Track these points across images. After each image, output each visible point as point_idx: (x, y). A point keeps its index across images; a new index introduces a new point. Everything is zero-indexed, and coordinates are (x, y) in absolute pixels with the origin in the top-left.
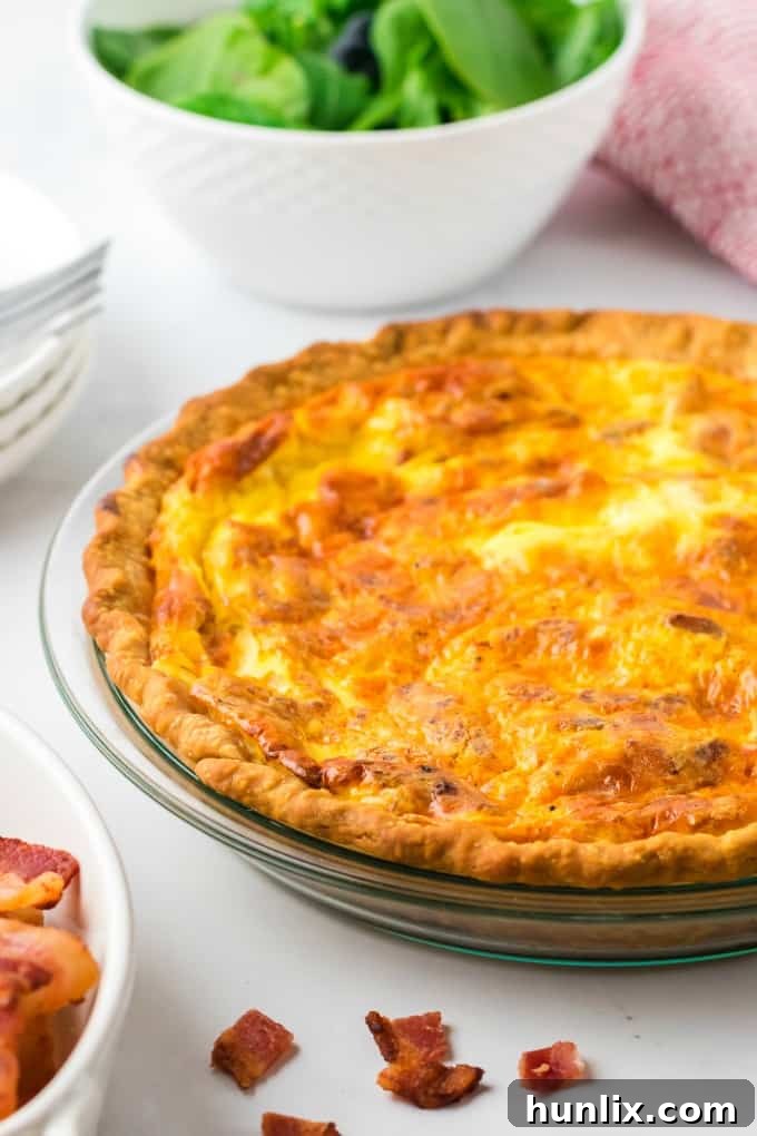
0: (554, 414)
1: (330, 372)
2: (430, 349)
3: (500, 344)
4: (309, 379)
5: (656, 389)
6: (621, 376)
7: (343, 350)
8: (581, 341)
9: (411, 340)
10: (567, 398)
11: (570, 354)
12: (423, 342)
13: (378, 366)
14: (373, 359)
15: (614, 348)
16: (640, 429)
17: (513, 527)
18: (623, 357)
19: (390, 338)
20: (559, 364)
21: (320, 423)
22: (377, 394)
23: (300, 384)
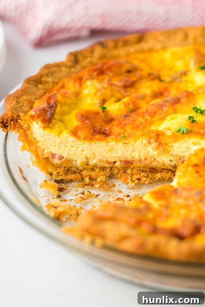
0: (150, 75)
1: (56, 75)
2: (89, 60)
3: (115, 52)
4: (50, 79)
5: (182, 58)
6: (167, 56)
7: (58, 66)
8: (145, 45)
9: (80, 58)
10: (151, 68)
11: (142, 51)
12: (85, 57)
13: (73, 70)
14: (70, 67)
15: (159, 46)
16: (185, 74)
17: (168, 118)
18: (164, 48)
19: (73, 58)
20: (141, 56)
21: (64, 95)
22: (80, 80)
23: (47, 82)
